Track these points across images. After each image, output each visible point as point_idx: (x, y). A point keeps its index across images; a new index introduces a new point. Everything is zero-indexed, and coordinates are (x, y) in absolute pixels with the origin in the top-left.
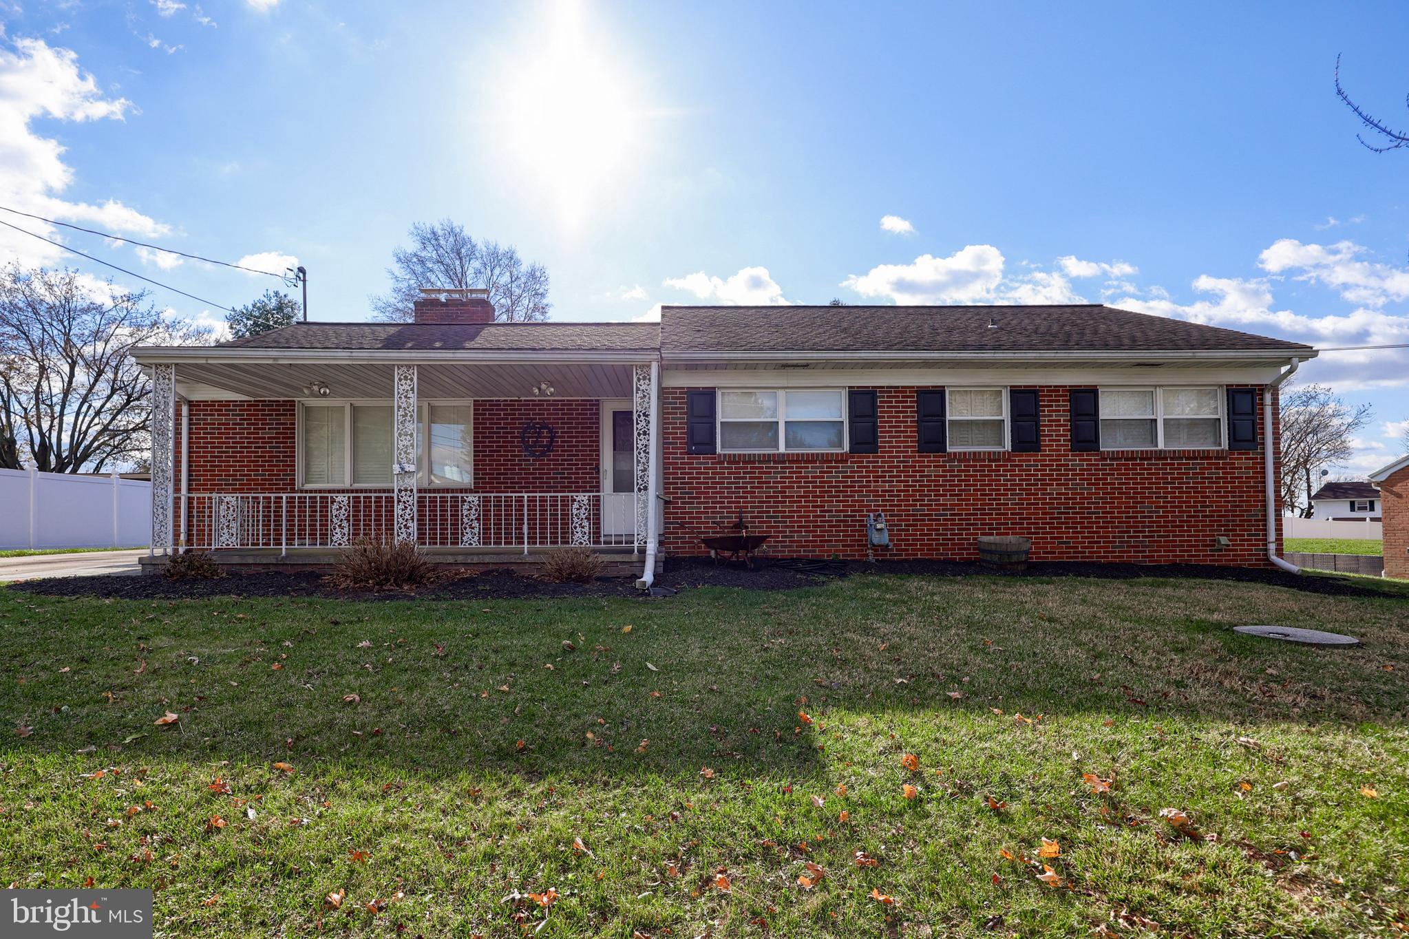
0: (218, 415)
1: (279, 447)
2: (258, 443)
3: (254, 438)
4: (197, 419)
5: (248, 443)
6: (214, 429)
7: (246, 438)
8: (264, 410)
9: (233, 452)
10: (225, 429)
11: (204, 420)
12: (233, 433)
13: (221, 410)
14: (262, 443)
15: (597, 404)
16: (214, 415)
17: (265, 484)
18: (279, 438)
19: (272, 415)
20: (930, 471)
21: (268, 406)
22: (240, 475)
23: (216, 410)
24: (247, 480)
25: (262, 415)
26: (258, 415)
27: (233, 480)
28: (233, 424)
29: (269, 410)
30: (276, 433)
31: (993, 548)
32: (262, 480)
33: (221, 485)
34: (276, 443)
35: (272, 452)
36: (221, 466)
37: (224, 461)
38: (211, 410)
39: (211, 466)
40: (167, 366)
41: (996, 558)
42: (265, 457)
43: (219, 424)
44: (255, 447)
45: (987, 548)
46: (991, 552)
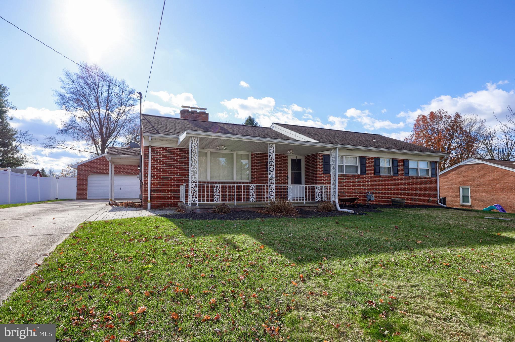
0: (162, 152)
1: (185, 166)
2: (178, 164)
3: (176, 162)
4: (154, 154)
5: (174, 163)
6: (160, 158)
7: (173, 162)
8: (180, 152)
9: (168, 167)
10: (165, 158)
11: (157, 154)
12: (168, 160)
13: (164, 151)
14: (179, 164)
15: (287, 156)
16: (161, 152)
17: (180, 179)
18: (185, 162)
19: (183, 154)
20: (377, 180)
21: (181, 150)
22: (171, 176)
23: (161, 151)
24: (173, 177)
25: (179, 153)
26: (178, 153)
27: (168, 177)
28: (168, 156)
29: (182, 152)
30: (184, 160)
31: (399, 201)
32: (179, 177)
33: (163, 179)
34: (184, 164)
35: (183, 167)
36: (163, 172)
37: (164, 170)
38: (159, 151)
39: (159, 172)
40: (196, 137)
41: (399, 204)
42: (180, 169)
43: (162, 156)
44: (177, 165)
45: (397, 201)
46: (398, 202)
